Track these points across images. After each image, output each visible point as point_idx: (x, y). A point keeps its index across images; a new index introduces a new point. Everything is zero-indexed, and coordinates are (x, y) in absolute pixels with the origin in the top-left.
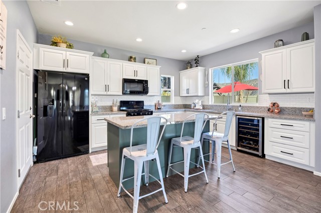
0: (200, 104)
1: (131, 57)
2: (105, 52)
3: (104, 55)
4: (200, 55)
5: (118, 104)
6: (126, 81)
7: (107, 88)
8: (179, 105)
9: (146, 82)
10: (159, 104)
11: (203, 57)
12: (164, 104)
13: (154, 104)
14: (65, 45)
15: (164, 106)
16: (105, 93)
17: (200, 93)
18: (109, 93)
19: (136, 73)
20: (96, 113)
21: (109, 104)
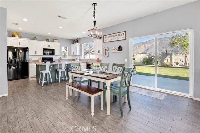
0: (78, 59)
1: (47, 39)
2: (35, 38)
3: (34, 39)
4: (78, 38)
5: (41, 59)
6: (44, 49)
7: (36, 52)
8: (70, 59)
9: (54, 50)
10: (61, 59)
11: (80, 39)
12: (63, 59)
13: (58, 59)
14: (18, 36)
15: (63, 60)
16: (35, 55)
17: (78, 54)
18: (37, 55)
19: (49, 46)
20: (32, 63)
21: (37, 59)
